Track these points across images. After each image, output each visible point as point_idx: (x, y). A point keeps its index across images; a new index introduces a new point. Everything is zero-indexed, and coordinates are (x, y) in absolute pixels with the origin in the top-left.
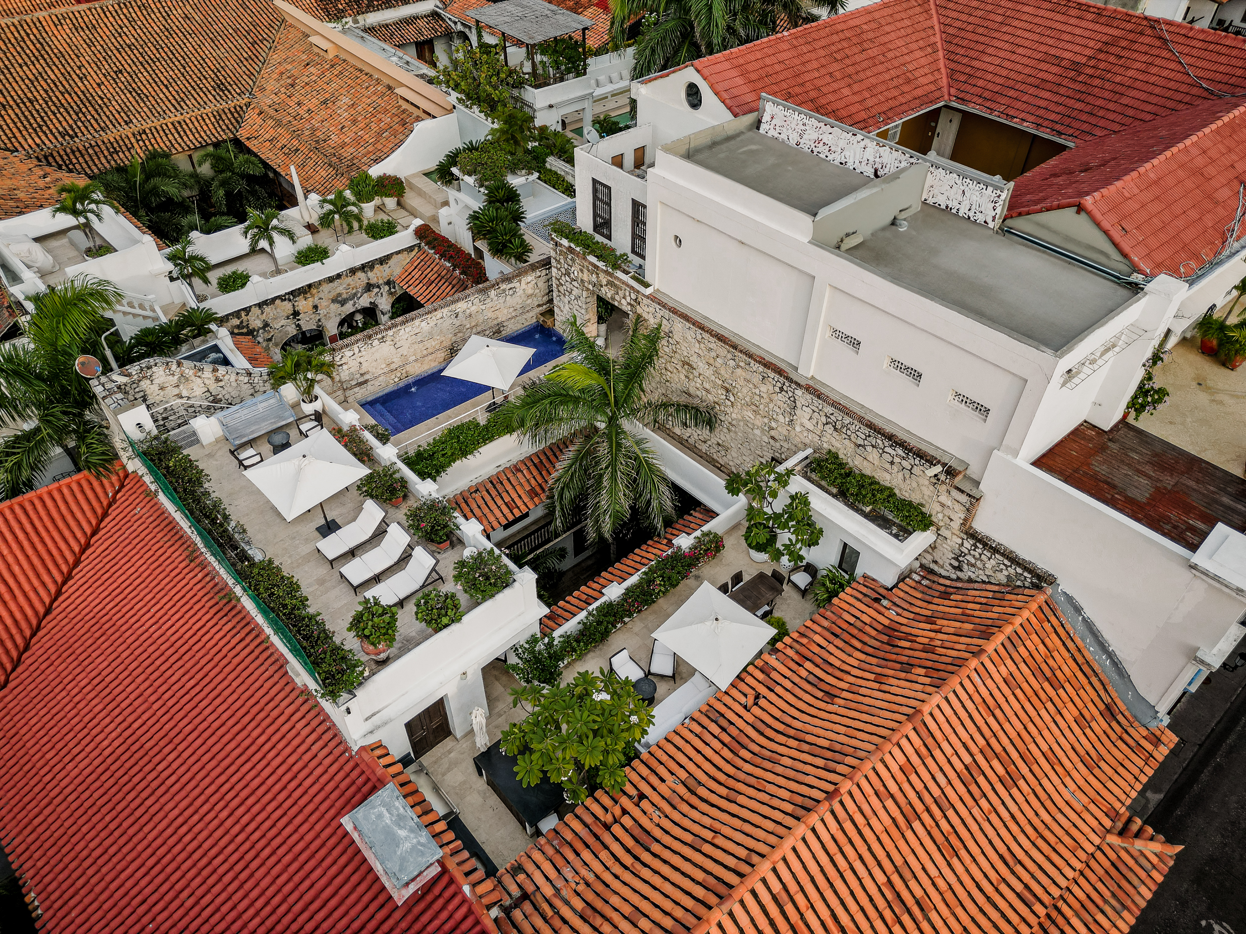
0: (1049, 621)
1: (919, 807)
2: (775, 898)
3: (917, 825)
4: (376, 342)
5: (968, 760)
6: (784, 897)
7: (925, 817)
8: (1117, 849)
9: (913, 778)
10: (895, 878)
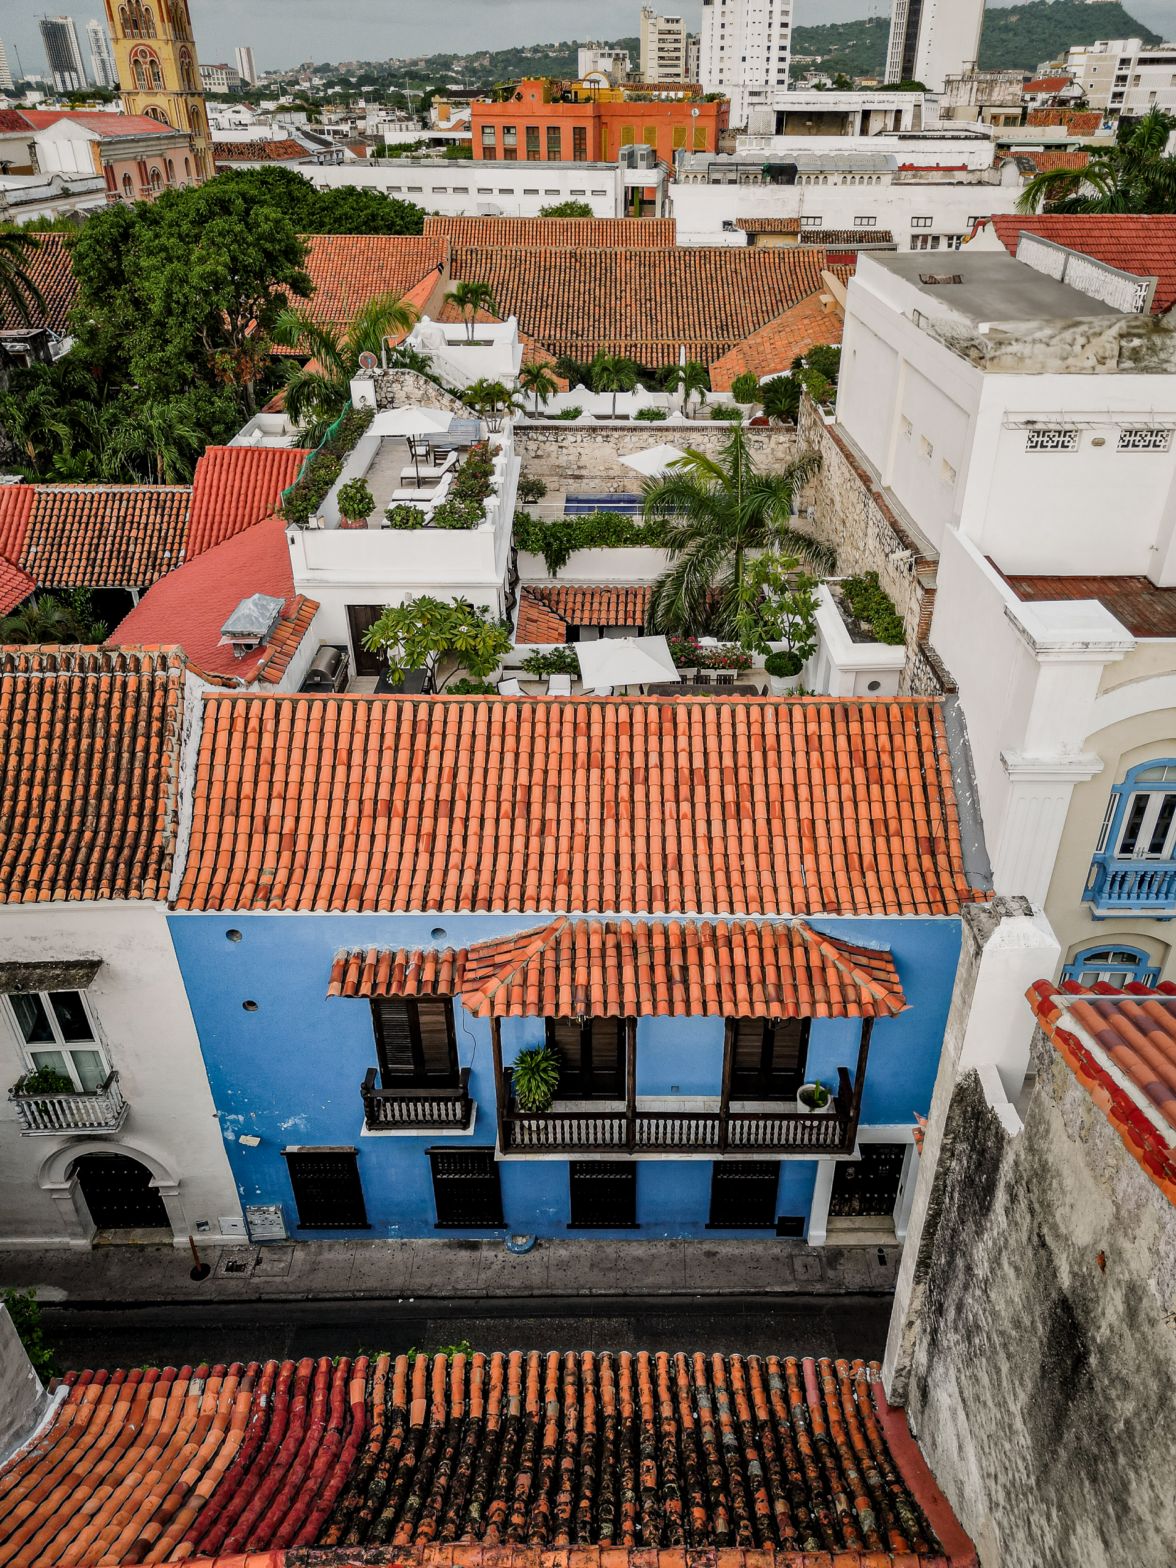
0: (917, 725)
1: (610, 760)
2: (415, 723)
3: (595, 773)
4: (599, 439)
5: (698, 762)
6: (422, 727)
7: (610, 774)
8: (829, 964)
9: (624, 740)
10: (537, 792)
